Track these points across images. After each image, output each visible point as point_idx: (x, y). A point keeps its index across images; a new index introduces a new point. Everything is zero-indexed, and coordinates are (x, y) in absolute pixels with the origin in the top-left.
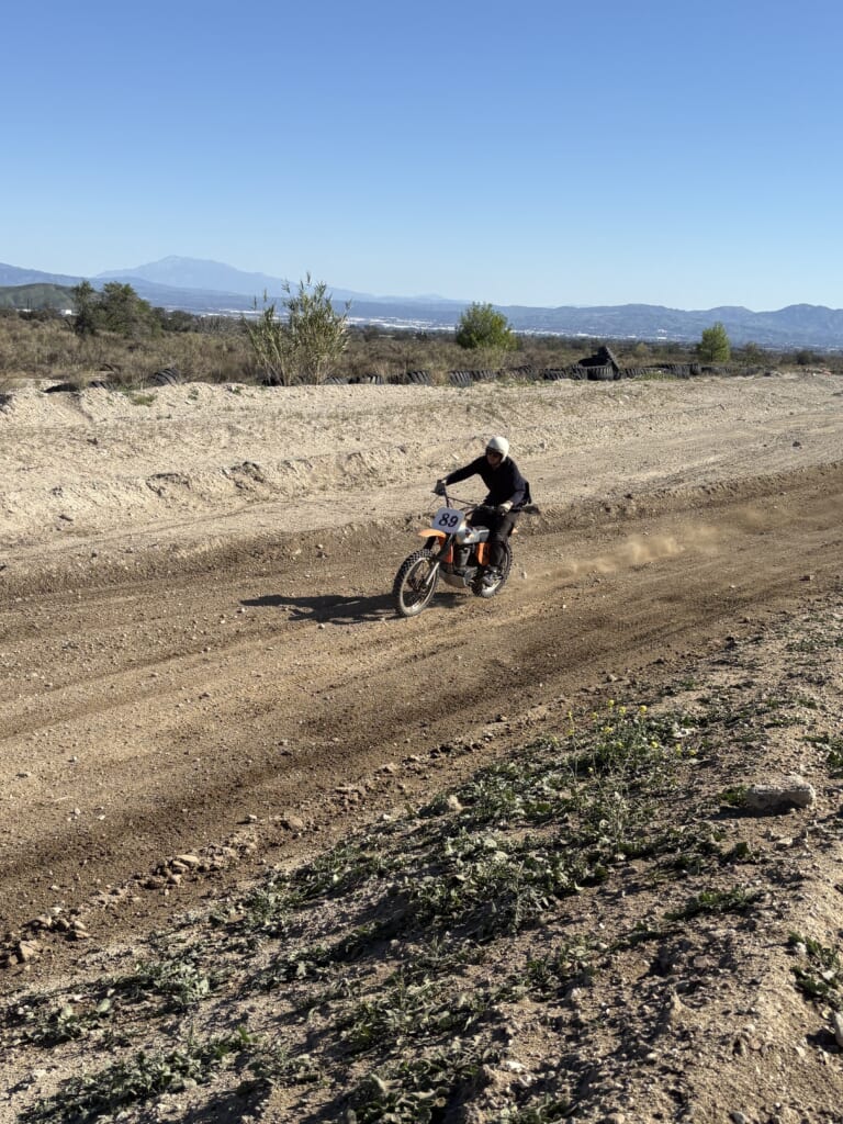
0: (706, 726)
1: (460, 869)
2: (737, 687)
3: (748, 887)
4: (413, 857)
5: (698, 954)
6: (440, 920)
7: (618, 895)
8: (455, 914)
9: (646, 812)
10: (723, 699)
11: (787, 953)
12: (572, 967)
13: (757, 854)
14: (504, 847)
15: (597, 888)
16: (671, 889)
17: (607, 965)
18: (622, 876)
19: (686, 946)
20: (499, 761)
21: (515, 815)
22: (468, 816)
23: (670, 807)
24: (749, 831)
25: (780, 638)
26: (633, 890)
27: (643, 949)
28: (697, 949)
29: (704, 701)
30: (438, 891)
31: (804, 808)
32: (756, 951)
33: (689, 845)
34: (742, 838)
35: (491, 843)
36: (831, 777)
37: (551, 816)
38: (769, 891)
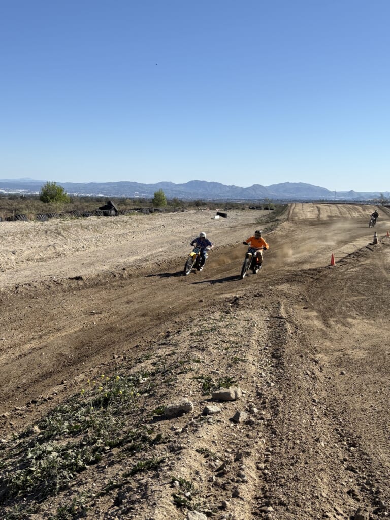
0: (154, 376)
1: (33, 464)
2: (169, 355)
3: (159, 456)
4: (13, 460)
5: (134, 493)
6: (22, 492)
7: (104, 467)
8: (29, 488)
9: (122, 423)
10: (162, 362)
11: (170, 487)
12: (78, 509)
13: (166, 438)
14: (56, 450)
15: (96, 465)
16: (128, 461)
17: (93, 505)
18: (107, 457)
19: (129, 489)
20: (60, 404)
21: (64, 432)
22: (41, 436)
23: (133, 419)
24: (164, 428)
25: (188, 330)
26: (111, 464)
27: (111, 494)
28: (134, 490)
29: (154, 364)
30: (22, 478)
31: (189, 412)
32: (157, 488)
33: (138, 438)
34: (161, 431)
35: (50, 449)
36: (203, 395)
37: (80, 431)
38: (167, 457)
